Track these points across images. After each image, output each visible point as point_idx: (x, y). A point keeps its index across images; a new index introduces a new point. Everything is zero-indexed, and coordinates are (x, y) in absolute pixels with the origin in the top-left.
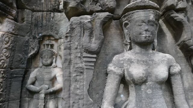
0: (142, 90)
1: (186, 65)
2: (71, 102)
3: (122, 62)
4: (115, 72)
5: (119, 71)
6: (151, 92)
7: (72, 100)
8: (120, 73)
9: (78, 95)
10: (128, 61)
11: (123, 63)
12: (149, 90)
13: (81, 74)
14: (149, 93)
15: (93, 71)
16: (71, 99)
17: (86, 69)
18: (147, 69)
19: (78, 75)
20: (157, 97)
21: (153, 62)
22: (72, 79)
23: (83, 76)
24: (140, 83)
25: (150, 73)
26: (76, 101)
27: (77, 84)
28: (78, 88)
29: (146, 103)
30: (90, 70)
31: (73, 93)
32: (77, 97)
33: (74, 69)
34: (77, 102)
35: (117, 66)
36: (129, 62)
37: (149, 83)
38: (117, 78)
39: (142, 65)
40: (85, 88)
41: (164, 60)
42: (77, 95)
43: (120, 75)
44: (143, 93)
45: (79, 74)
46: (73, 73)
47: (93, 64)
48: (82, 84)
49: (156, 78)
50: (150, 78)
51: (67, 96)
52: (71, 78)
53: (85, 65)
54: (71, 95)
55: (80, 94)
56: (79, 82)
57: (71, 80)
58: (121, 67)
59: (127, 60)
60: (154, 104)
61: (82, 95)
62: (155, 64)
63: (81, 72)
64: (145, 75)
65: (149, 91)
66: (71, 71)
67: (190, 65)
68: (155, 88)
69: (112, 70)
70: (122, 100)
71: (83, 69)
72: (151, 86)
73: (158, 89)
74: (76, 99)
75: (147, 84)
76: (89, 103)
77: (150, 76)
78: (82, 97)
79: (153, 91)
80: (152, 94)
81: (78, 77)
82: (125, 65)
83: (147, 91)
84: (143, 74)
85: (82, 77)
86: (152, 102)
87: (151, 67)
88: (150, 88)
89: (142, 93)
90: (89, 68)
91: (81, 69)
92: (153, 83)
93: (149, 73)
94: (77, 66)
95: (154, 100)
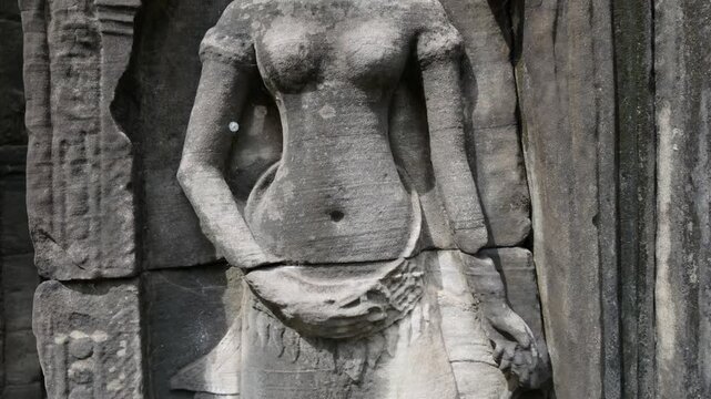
0: (303, 110)
1: (493, 34)
2: (56, 140)
3: (246, 17)
4: (219, 52)
5: (233, 49)
6: (333, 115)
7: (58, 135)
8: (236, 55)
9: (78, 119)
10: (264, 12)
11: (249, 22)
12: (326, 107)
13: (88, 53)
14: (325, 117)
15: (131, 41)
16: (55, 131)
17: (105, 33)
18: (324, 35)
19: (75, 55)
20: (353, 131)
21: (346, 12)
22: (55, 66)
23: (95, 57)
24: (296, 82)
25: (332, 49)
26: (71, 139)
27: (75, 85)
28: (75, 99)
29: (313, 148)
30: (118, 39)
31: (59, 112)
32: (75, 126)
33: (61, 33)
34: (76, 142)
35: (228, 33)
36: (268, 16)
37: (326, 84)
38: (225, 74)
39: (307, 19)
40: (102, 98)
41: (396, 8)
42: (72, 118)
43: (236, 62)
44: (308, 117)
45: (75, 50)
46: (57, 48)
47: (130, 18)
48: (88, 84)
49: (349, 64)
50: (331, 67)
51: (37, 120)
52: (52, 64)
53: (101, 21)
54: (55, 118)
55: (84, 116)
56: (80, 79)
57: (52, 69)
58: (240, 36)
59: (261, 8)
60: (340, 152)
61: (89, 118)
62: (354, 16)
63: (86, 45)
64: (307, 52)
65: (328, 112)
66: (49, 41)
67: (505, 36)
68: (348, 101)
69: (210, 47)
70: (260, 159)
71: (94, 33)
72: (335, 93)
73: (357, 104)
74: (70, 132)
75: (321, 87)
76: (115, 144)
77: (331, 60)
78: (92, 125)
79: (339, 112)
80: (336, 119)
81: (75, 62)
82: (255, 25)
83: (321, 111)
84: (302, 47)
85: (88, 62)
86: (334, 145)
87: (337, 27)
88: (331, 102)
89: (303, 117)
90: (114, 29)
91: (84, 32)
92: (340, 83)
93: (328, 48)
94: (68, 22)
95: (343, 141)
